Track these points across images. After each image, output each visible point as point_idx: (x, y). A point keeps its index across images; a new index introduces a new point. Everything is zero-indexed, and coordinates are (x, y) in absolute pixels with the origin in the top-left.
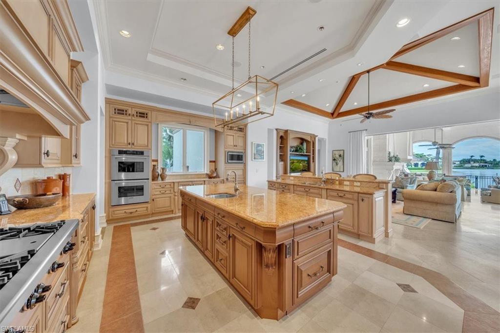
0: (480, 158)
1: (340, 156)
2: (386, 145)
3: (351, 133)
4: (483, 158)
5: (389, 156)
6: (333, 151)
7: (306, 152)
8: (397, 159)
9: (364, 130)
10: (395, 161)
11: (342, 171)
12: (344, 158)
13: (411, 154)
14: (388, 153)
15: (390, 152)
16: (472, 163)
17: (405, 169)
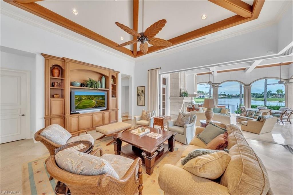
0: (224, 94)
1: (142, 92)
2: (178, 83)
3: (150, 71)
4: (225, 94)
5: (180, 92)
6: (138, 87)
7: (105, 88)
8: (186, 94)
9: (159, 68)
10: (185, 96)
11: (144, 105)
12: (145, 93)
13: (196, 91)
14: (179, 89)
15: (181, 89)
16: (221, 95)
17: (193, 101)
